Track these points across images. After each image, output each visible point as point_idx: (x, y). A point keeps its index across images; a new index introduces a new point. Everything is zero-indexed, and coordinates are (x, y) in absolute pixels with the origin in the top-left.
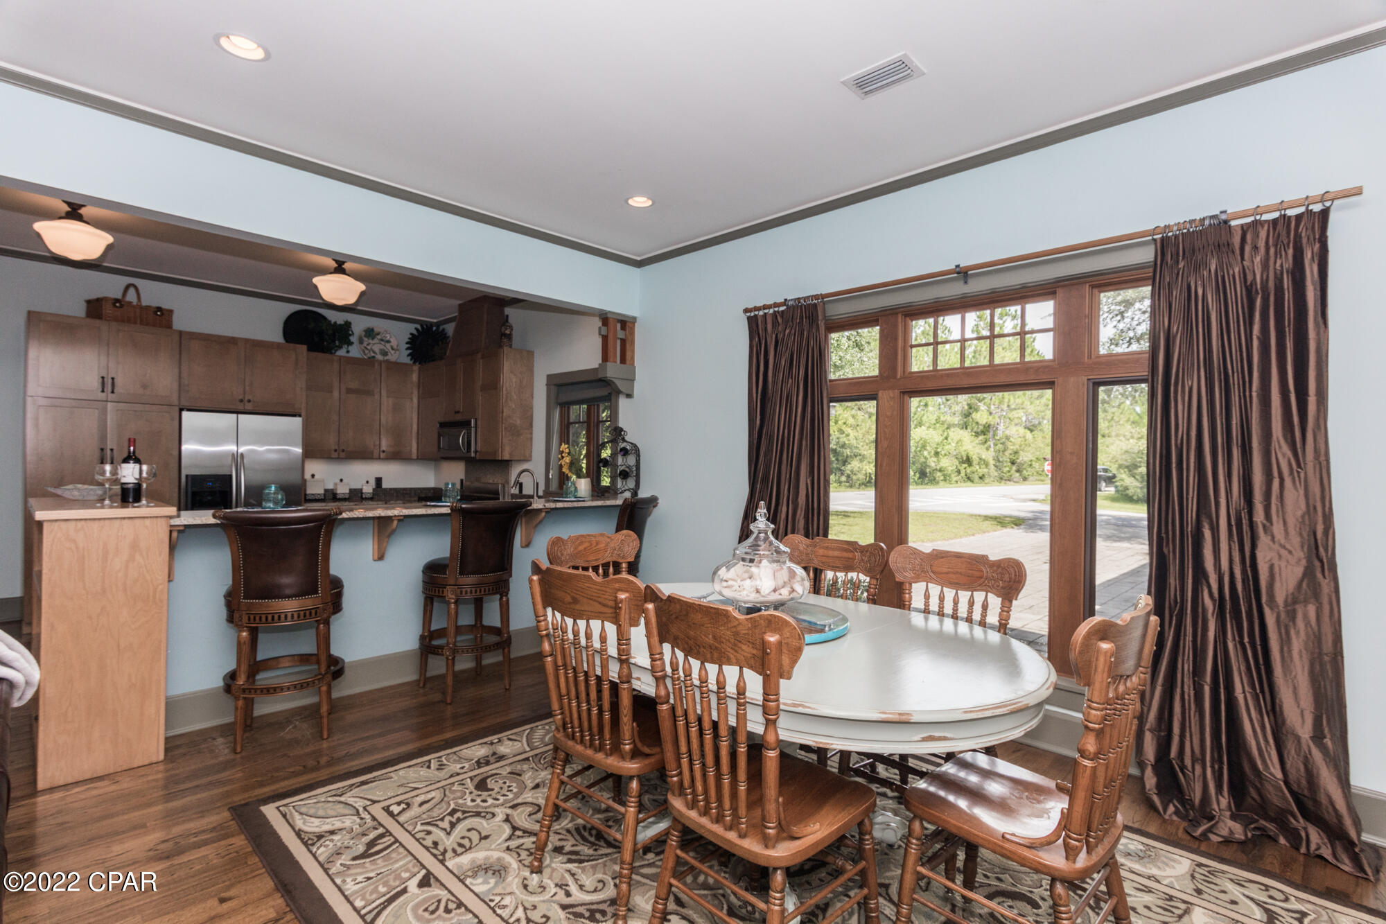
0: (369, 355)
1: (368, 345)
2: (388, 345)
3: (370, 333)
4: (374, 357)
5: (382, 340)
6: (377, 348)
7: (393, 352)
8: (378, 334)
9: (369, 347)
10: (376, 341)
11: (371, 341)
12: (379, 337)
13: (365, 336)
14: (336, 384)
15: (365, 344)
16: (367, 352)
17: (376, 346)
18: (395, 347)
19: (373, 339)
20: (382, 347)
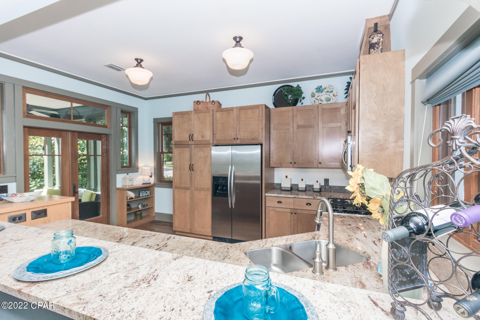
0: (318, 103)
1: (318, 97)
2: (331, 94)
3: (319, 89)
4: (321, 103)
5: (328, 92)
6: (323, 98)
7: (333, 97)
8: (325, 89)
9: (318, 98)
10: (324, 93)
11: (320, 94)
12: (326, 90)
13: (317, 92)
14: (291, 124)
15: (316, 97)
16: (316, 101)
17: (323, 96)
18: (335, 94)
19: (321, 92)
20: (327, 96)
